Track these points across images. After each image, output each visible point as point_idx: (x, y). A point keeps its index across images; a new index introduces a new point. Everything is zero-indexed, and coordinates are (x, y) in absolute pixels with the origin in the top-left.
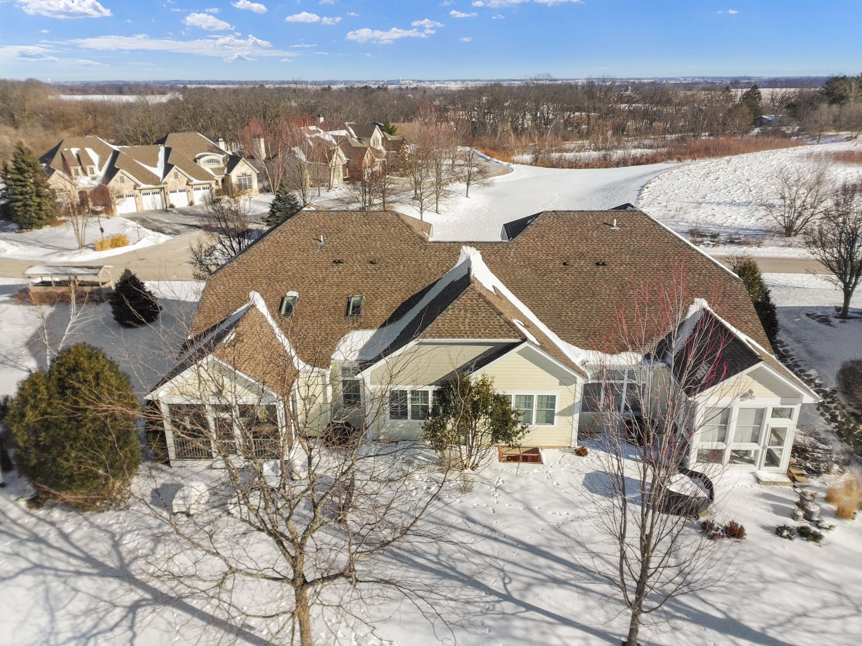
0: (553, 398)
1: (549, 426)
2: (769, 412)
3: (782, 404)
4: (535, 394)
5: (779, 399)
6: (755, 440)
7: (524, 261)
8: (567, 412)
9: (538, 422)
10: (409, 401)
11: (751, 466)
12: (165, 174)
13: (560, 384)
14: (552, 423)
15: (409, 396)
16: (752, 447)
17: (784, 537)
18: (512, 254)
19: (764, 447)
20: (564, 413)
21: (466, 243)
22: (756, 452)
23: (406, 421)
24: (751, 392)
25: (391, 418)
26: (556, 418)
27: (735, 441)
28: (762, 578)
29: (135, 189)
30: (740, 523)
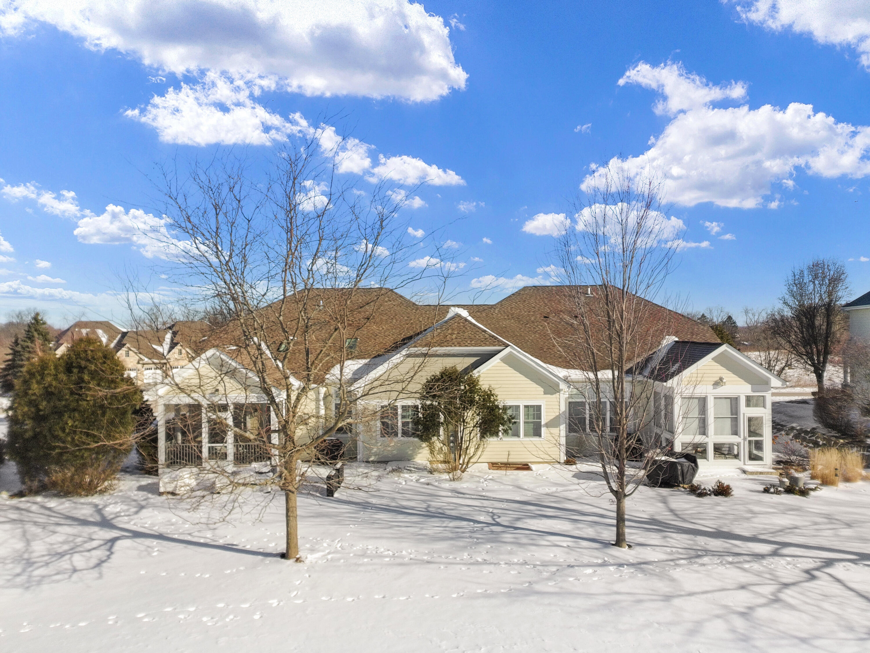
0: (539, 408)
1: (536, 439)
2: (743, 402)
3: (753, 391)
4: (522, 404)
5: (749, 386)
6: (735, 433)
7: (508, 316)
8: (553, 423)
9: (526, 435)
10: (399, 418)
11: (736, 461)
12: (169, 351)
13: (545, 393)
14: (539, 435)
15: (400, 411)
16: (734, 439)
17: (772, 493)
18: (496, 312)
19: (745, 439)
20: (551, 424)
21: (454, 306)
22: (738, 445)
23: (396, 439)
24: (721, 379)
25: (383, 436)
26: (544, 430)
27: (716, 434)
28: (751, 512)
29: (138, 363)
30: (726, 483)
